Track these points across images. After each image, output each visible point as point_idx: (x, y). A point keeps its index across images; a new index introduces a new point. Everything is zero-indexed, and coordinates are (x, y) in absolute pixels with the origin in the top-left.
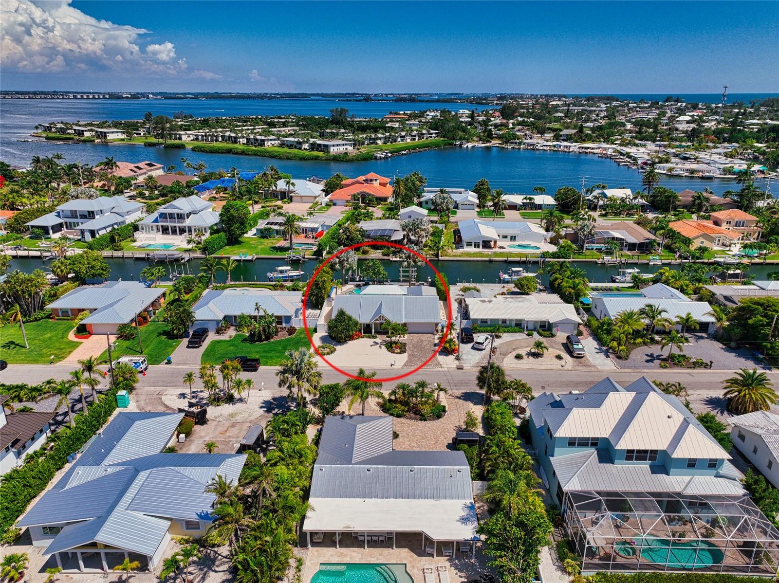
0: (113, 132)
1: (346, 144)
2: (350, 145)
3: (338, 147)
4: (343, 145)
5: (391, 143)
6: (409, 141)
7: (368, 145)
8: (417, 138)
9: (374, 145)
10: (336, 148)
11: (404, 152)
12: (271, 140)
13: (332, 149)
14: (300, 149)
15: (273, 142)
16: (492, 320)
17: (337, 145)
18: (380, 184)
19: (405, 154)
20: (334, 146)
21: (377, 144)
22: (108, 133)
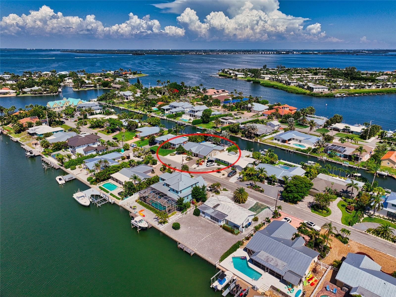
1: (324, 88)
5: (360, 89)
8: (381, 87)
10: (317, 90)
11: (356, 95)
13: (315, 90)
15: (295, 84)
17: (318, 88)
18: (289, 110)
20: (316, 88)
22: (238, 74)
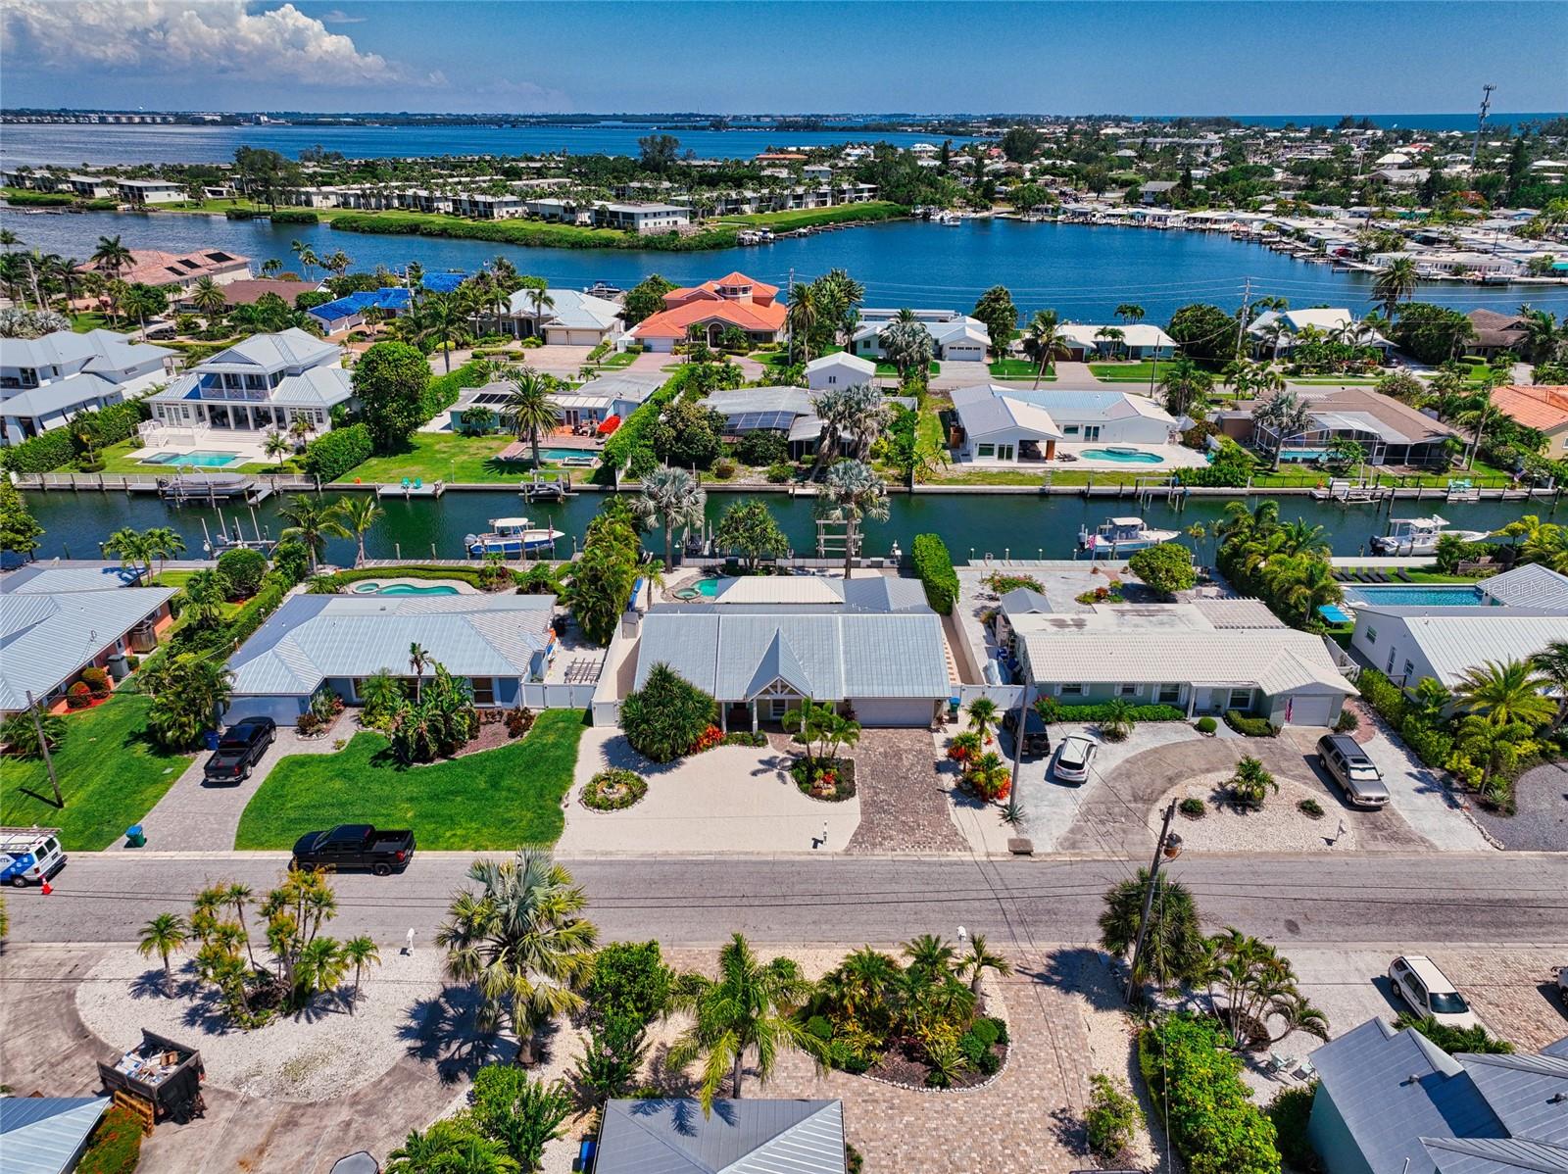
0: (157, 189)
1: (674, 213)
2: (683, 214)
3: (657, 220)
4: (668, 213)
5: (774, 210)
6: (812, 206)
7: (722, 214)
8: (829, 201)
9: (736, 215)
10: (651, 222)
11: (802, 230)
12: (507, 204)
13: (642, 223)
14: (572, 223)
15: (512, 210)
16: (1094, 686)
17: (655, 215)
18: (756, 300)
19: (805, 235)
20: (646, 215)
21: (742, 212)
22: (147, 189)
